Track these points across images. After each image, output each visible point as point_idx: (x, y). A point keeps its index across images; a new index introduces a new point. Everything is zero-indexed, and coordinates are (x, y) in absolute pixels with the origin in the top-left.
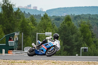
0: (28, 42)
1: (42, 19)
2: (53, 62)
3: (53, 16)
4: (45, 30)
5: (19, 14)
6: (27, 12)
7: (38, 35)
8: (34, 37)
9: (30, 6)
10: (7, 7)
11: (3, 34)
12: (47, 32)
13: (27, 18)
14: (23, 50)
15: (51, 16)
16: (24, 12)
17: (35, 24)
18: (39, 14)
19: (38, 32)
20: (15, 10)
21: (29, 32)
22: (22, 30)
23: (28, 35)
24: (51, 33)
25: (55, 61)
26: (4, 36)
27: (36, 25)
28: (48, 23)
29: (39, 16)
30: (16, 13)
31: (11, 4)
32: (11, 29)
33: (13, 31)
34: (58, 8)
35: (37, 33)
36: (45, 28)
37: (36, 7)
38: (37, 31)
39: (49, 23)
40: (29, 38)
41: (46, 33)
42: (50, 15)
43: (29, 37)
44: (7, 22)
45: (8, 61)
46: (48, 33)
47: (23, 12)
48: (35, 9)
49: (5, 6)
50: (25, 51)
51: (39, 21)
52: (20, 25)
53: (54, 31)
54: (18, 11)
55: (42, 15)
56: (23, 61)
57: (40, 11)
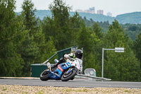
0: (90, 61)
1: (111, 28)
2: (126, 91)
3: (126, 24)
4: (114, 44)
5: (77, 20)
6: (88, 19)
7: (105, 51)
8: (98, 54)
9: (93, 9)
10: (61, 11)
11: (54, 50)
12: (118, 47)
13: (89, 27)
14: (84, 73)
15: (124, 24)
16: (85, 18)
17: (100, 36)
18: (106, 21)
19: (105, 46)
20: (71, 15)
21: (91, 47)
22: (82, 43)
23: (90, 51)
24: (123, 49)
25: (129, 89)
26: (56, 53)
27: (102, 36)
28: (119, 34)
29: (107, 23)
30: (73, 20)
31: (65, 6)
32: (66, 43)
33: (69, 45)
34: (134, 13)
35: (103, 49)
36: (114, 41)
37: (102, 11)
38: (103, 46)
39: (121, 34)
40: (92, 56)
41: (116, 48)
42: (122, 22)
43: (91, 54)
44: (59, 32)
45: (61, 88)
46: (119, 49)
47: (83, 18)
48: (100, 14)
49: (57, 9)
50: (86, 75)
51: (105, 31)
52: (78, 37)
53: (128, 46)
54: (76, 16)
55: (111, 23)
56: (82, 89)
57: (108, 17)
